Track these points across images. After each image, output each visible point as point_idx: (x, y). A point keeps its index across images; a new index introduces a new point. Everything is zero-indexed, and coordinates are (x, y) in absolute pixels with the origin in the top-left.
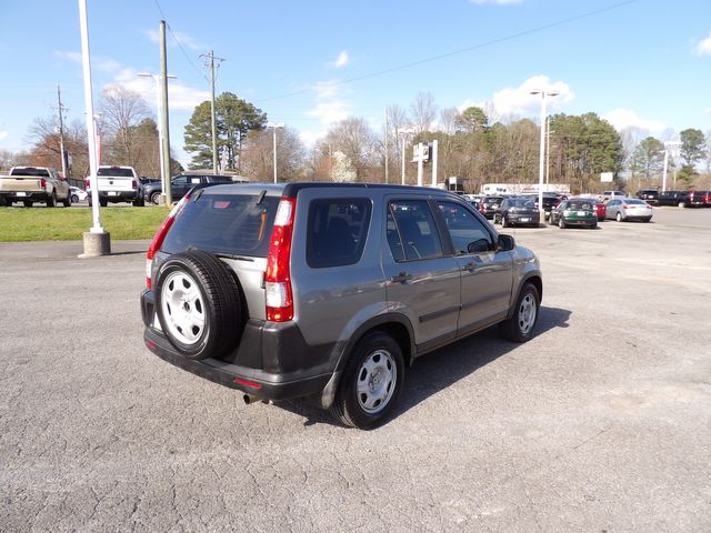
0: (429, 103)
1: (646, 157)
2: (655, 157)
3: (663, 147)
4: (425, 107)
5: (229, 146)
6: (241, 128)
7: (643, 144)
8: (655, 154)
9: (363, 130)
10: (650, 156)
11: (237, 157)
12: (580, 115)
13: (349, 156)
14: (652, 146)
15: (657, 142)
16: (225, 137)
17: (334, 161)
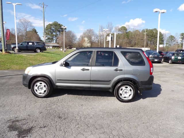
0: (111, 25)
1: (170, 41)
2: (173, 41)
3: (175, 38)
4: (110, 26)
5: (56, 36)
6: (59, 31)
7: (169, 37)
8: (173, 40)
9: (93, 32)
10: (171, 40)
11: (58, 39)
12: (152, 29)
13: (89, 39)
14: (172, 38)
15: (173, 37)
16: (55, 34)
17: (85, 41)
